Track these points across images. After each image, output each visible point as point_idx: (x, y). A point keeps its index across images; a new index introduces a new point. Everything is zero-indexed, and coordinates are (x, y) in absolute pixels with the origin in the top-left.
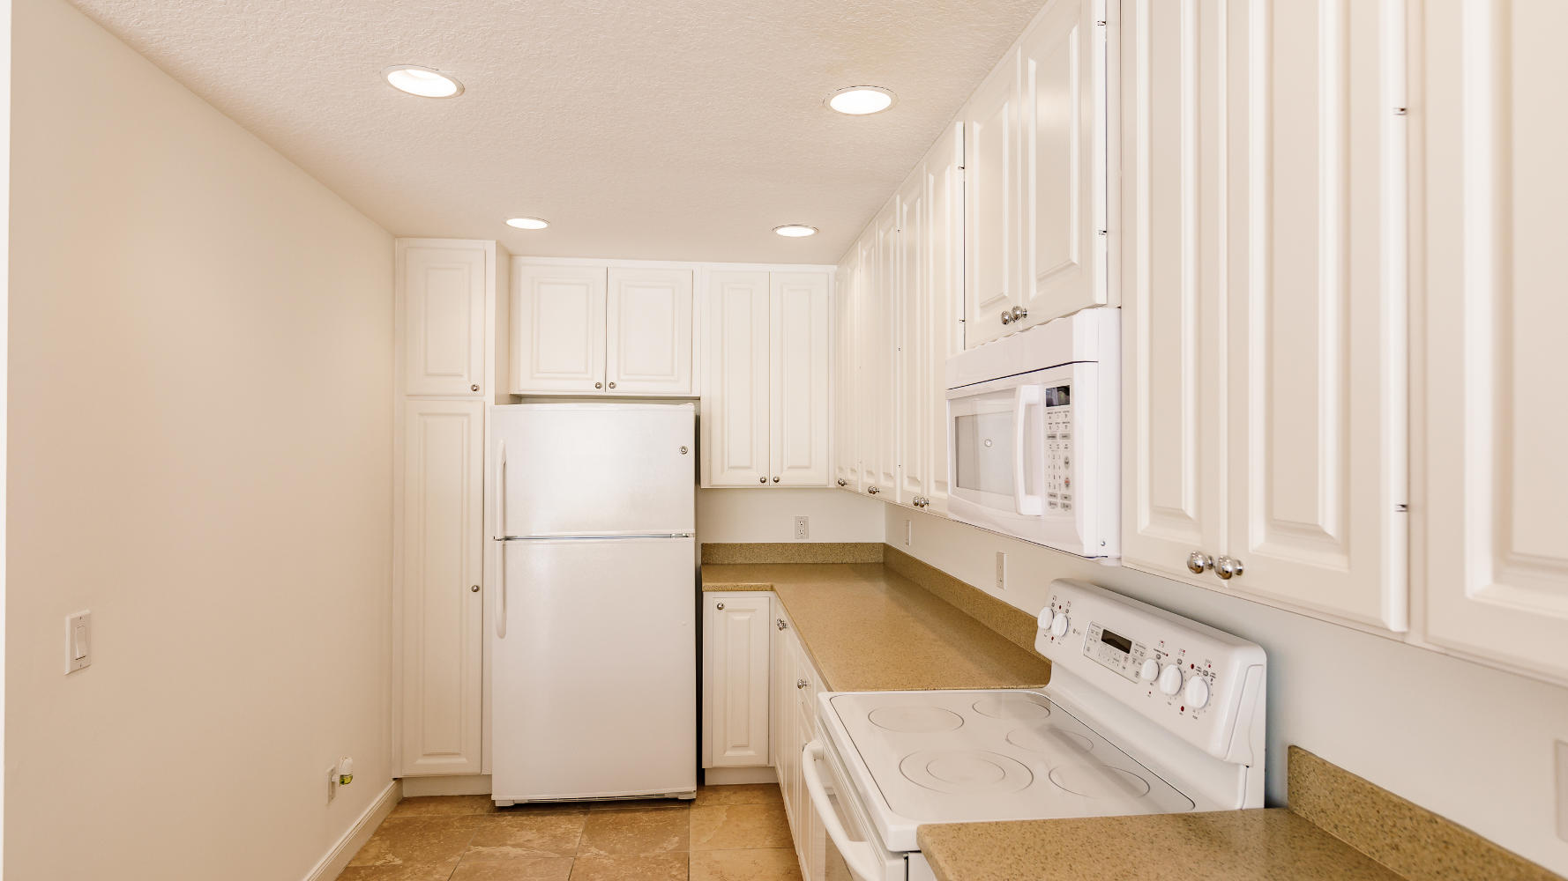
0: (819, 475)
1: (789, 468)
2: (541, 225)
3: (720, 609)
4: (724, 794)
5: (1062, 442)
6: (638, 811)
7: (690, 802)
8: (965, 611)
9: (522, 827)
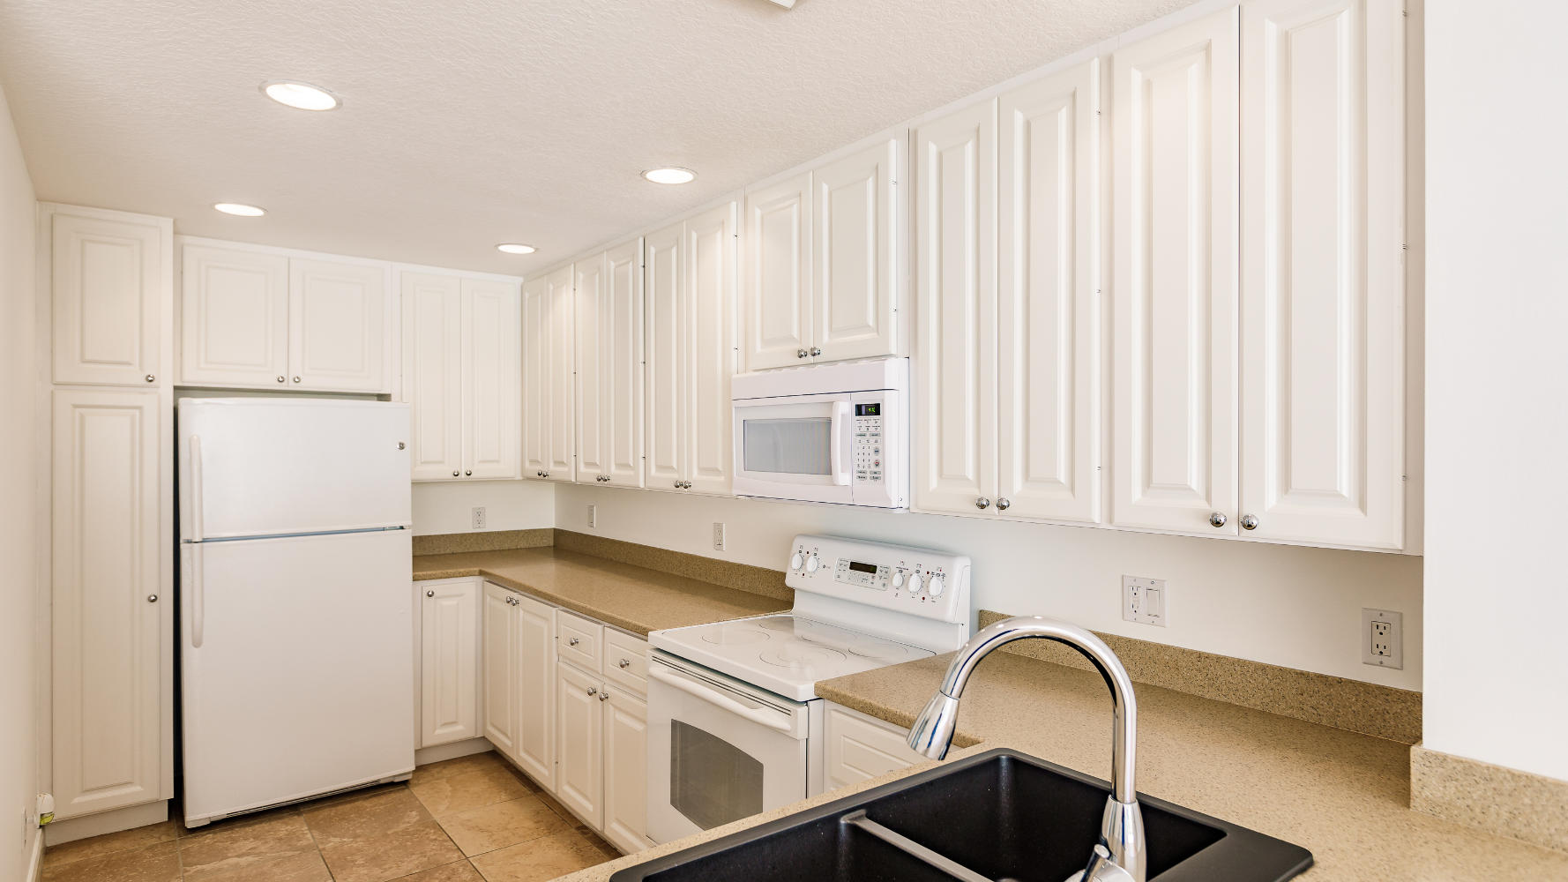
0: (509, 466)
1: (480, 462)
2: (258, 212)
3: (430, 596)
4: (435, 771)
5: (872, 440)
6: (357, 800)
7: (405, 783)
8: (676, 573)
9: (234, 841)
